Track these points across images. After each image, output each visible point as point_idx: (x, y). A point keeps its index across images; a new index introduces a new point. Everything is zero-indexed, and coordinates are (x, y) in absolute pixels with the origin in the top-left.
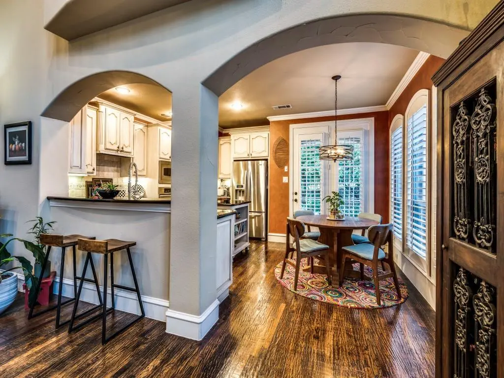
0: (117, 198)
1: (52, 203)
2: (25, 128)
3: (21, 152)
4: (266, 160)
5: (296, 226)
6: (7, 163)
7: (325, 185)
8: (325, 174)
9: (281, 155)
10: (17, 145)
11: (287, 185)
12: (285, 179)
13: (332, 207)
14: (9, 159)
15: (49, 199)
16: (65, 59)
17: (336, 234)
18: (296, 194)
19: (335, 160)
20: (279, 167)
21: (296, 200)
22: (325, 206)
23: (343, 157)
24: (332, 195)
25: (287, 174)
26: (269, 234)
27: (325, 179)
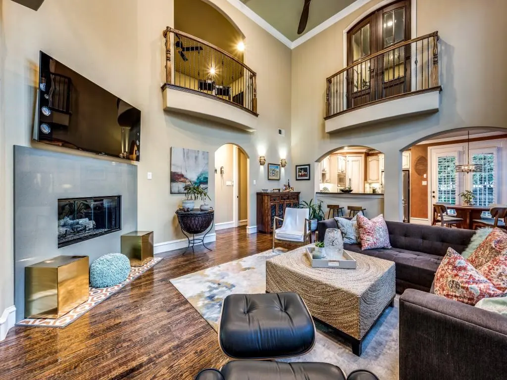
0: (351, 193)
1: (318, 195)
2: (308, 167)
3: (305, 175)
4: (409, 171)
5: (441, 208)
6: (297, 180)
7: (460, 186)
8: (460, 179)
9: (421, 167)
10: (303, 173)
11: (426, 187)
12: (424, 183)
13: (466, 199)
14: (298, 178)
15: (317, 193)
16: (328, 141)
17: (468, 214)
18: (434, 192)
19: (468, 172)
20: (419, 174)
21: (434, 197)
22: (460, 199)
23: (474, 171)
24: (466, 193)
25: (426, 179)
26: (411, 218)
27: (460, 182)
